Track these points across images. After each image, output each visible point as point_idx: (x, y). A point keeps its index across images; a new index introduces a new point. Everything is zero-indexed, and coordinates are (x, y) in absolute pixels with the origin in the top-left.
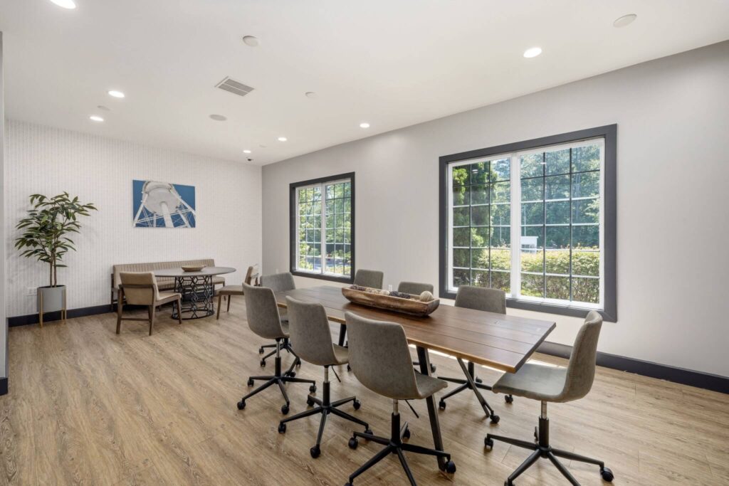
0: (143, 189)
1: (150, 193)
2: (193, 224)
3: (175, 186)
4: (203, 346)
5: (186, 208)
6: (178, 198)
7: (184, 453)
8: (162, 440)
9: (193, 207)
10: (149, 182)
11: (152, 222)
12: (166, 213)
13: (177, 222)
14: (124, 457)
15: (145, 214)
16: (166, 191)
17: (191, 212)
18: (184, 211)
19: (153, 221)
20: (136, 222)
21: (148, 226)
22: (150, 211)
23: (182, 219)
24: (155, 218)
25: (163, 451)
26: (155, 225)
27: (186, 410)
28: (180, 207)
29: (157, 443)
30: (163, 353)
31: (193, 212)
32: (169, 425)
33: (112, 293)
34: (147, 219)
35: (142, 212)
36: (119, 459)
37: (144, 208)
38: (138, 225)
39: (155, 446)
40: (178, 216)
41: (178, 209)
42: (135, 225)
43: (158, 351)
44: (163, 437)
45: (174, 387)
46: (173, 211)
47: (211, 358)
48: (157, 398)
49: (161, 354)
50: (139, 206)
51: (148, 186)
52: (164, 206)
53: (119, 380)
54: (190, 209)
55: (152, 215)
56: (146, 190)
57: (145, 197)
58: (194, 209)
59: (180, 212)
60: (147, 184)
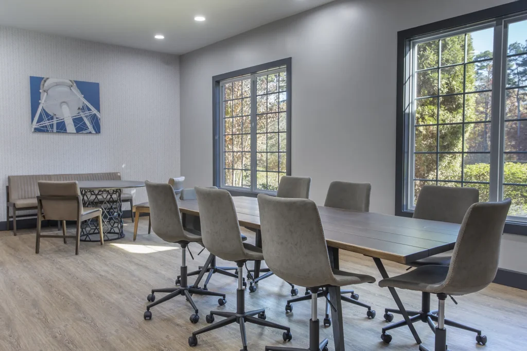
0: (41, 86)
1: (49, 92)
2: (98, 129)
3: (76, 82)
4: (105, 264)
5: (89, 110)
6: (81, 97)
7: (76, 347)
8: (56, 337)
9: (98, 109)
10: (48, 78)
11: (52, 126)
12: (67, 114)
13: (80, 127)
14: (20, 347)
15: (44, 116)
16: (66, 89)
17: (95, 115)
18: (87, 113)
19: (53, 124)
20: (34, 127)
21: (47, 131)
22: (49, 112)
23: (85, 123)
24: (55, 122)
25: (56, 345)
26: (55, 130)
27: (81, 316)
28: (84, 109)
29: (51, 339)
30: (63, 269)
31: (98, 114)
32: (65, 326)
33: (8, 208)
34: (46, 123)
35: (41, 113)
36: (15, 348)
37: (43, 110)
38: (37, 130)
39: (49, 340)
40: (81, 119)
41: (80, 111)
42: (33, 130)
43: (58, 266)
44: (58, 335)
45: (71, 297)
46: (75, 113)
47: (113, 275)
48: (54, 305)
49: (61, 269)
50: (38, 107)
51: (46, 84)
52: (65, 106)
53: (18, 288)
54: (94, 111)
55: (52, 118)
56: (45, 88)
57: (44, 96)
58: (99, 111)
59: (82, 115)
60: (45, 81)
